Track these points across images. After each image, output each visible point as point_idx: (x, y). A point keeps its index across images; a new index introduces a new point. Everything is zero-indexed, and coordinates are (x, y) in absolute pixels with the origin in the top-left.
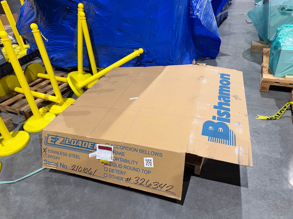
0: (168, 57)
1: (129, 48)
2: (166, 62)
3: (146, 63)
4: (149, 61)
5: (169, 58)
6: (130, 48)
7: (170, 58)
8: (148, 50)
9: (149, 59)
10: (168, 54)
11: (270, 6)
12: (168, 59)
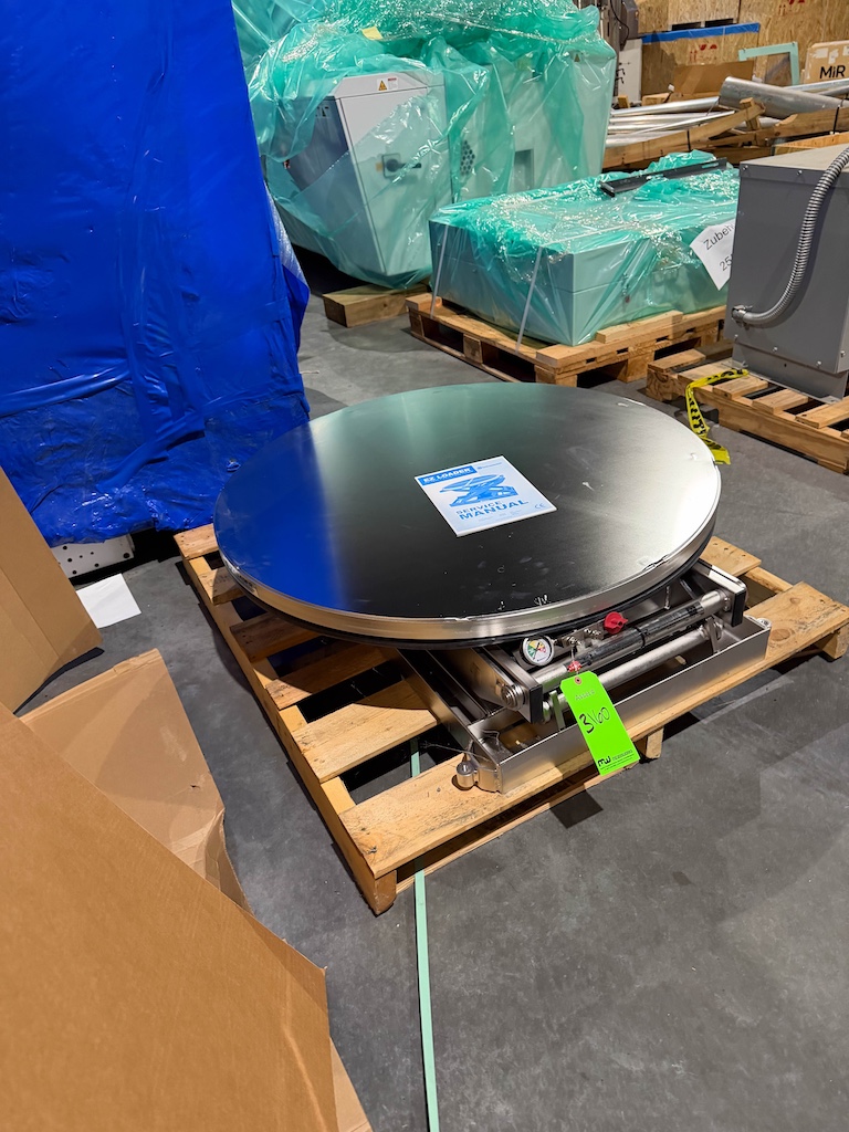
0: (272, 381)
1: (61, 402)
2: (270, 408)
3: (171, 446)
4: (186, 432)
5: (283, 387)
6: (67, 402)
7: (286, 382)
8: (173, 378)
9: (183, 424)
10: (275, 370)
11: (354, 162)
12: (277, 392)
